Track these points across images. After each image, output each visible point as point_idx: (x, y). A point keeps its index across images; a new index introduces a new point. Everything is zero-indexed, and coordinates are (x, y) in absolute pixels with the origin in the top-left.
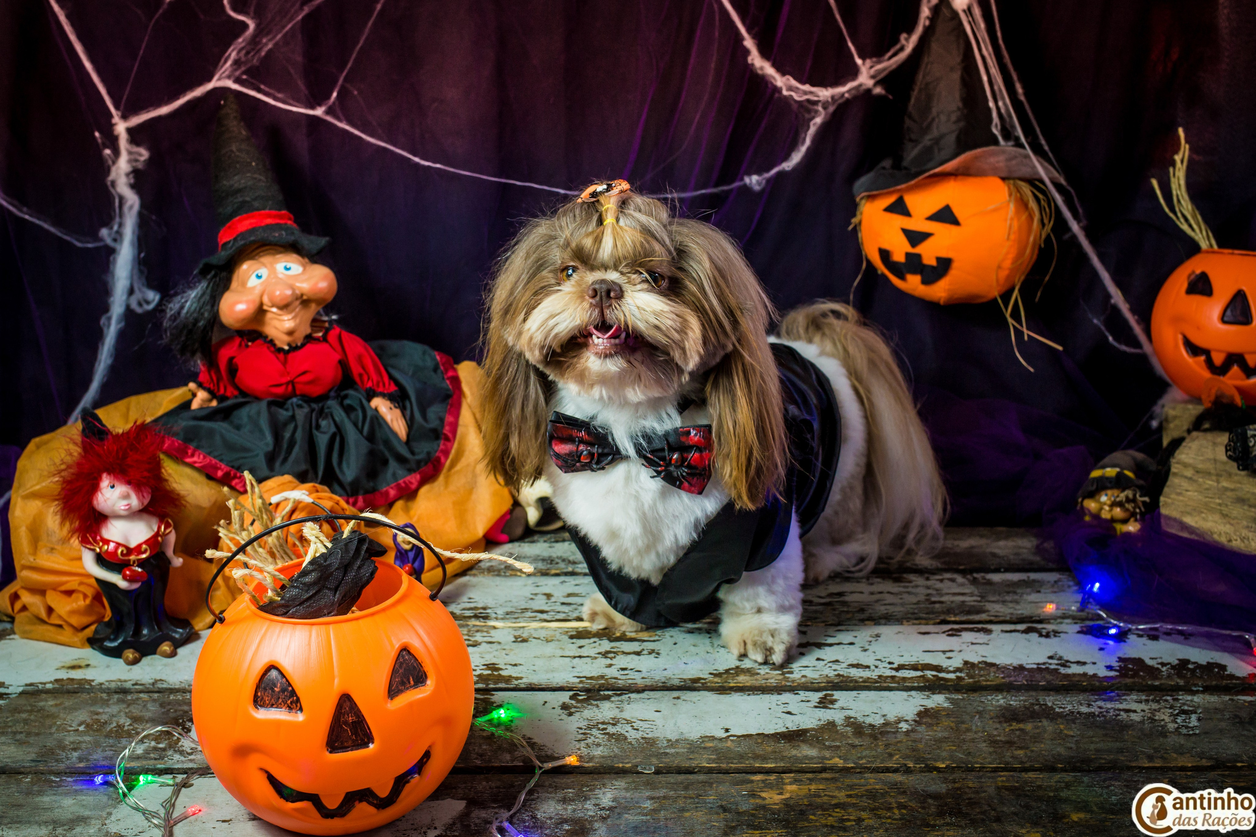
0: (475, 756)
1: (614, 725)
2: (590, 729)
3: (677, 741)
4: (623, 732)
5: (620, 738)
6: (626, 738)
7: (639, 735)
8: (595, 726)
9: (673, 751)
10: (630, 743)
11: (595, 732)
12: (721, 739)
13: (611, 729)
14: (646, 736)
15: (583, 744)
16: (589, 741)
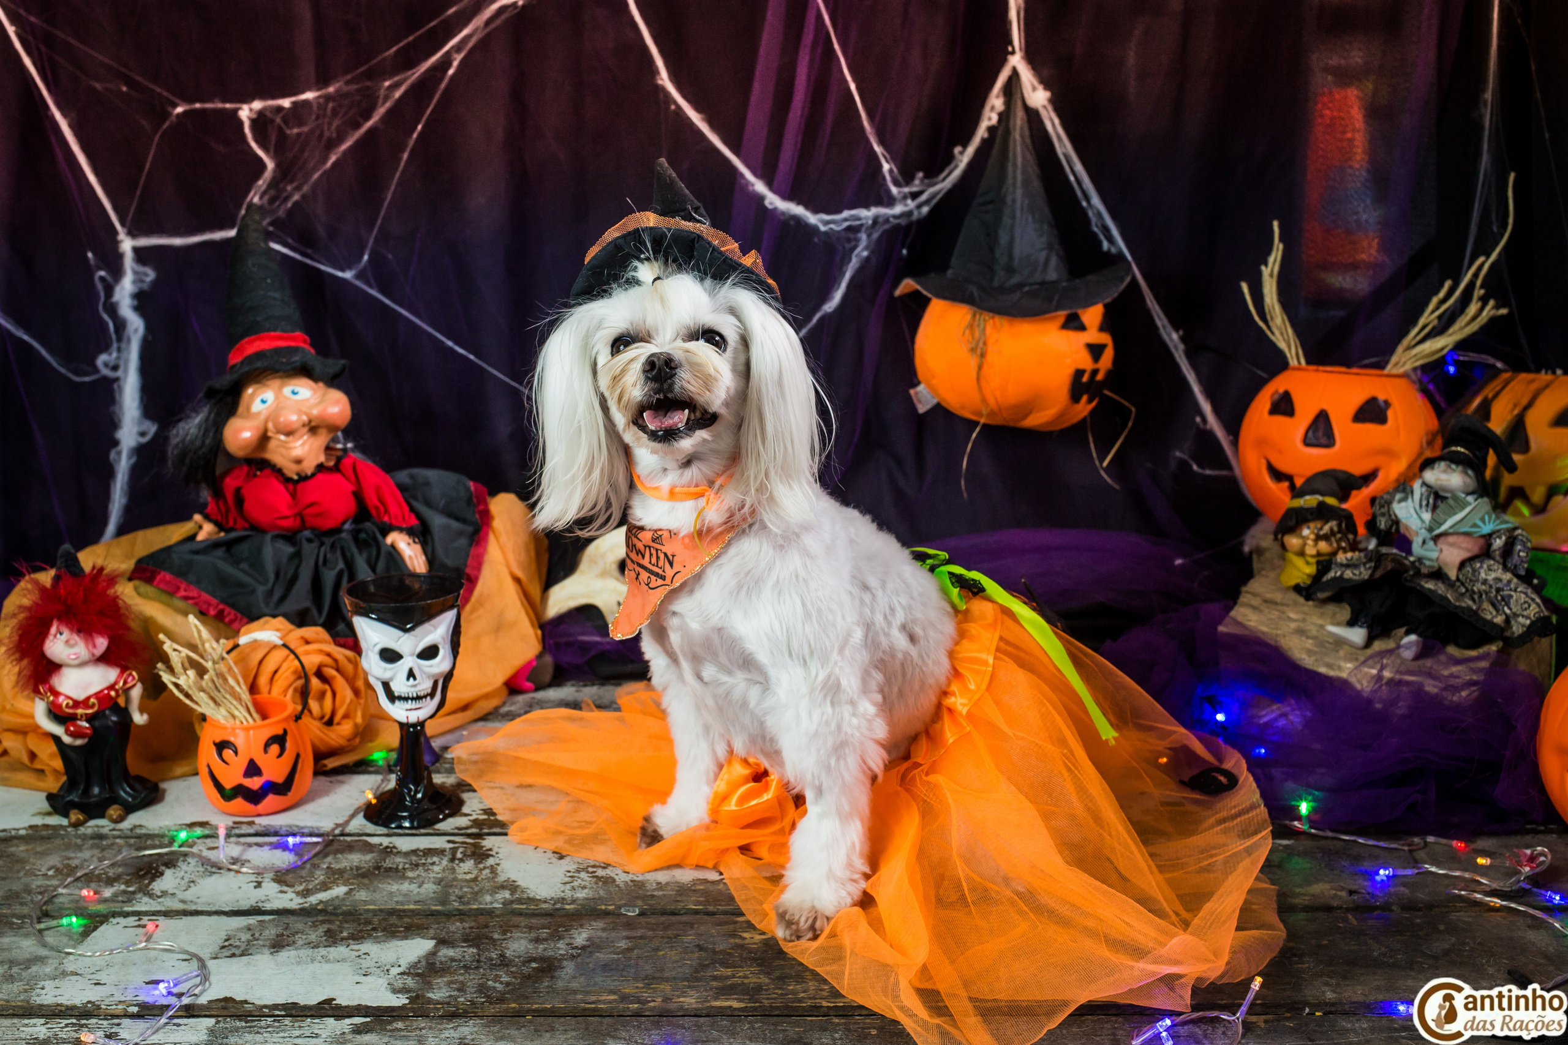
0: (453, 898)
1: (604, 868)
2: (578, 871)
3: (667, 884)
4: (612, 875)
5: (608, 881)
6: (614, 880)
7: (627, 878)
8: (585, 870)
9: (661, 893)
10: (618, 886)
11: (583, 875)
12: (713, 882)
13: (600, 872)
14: (636, 878)
15: (568, 886)
16: (576, 884)
